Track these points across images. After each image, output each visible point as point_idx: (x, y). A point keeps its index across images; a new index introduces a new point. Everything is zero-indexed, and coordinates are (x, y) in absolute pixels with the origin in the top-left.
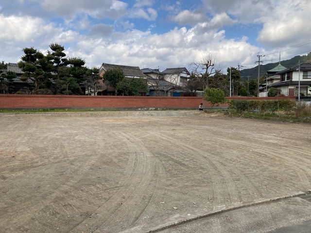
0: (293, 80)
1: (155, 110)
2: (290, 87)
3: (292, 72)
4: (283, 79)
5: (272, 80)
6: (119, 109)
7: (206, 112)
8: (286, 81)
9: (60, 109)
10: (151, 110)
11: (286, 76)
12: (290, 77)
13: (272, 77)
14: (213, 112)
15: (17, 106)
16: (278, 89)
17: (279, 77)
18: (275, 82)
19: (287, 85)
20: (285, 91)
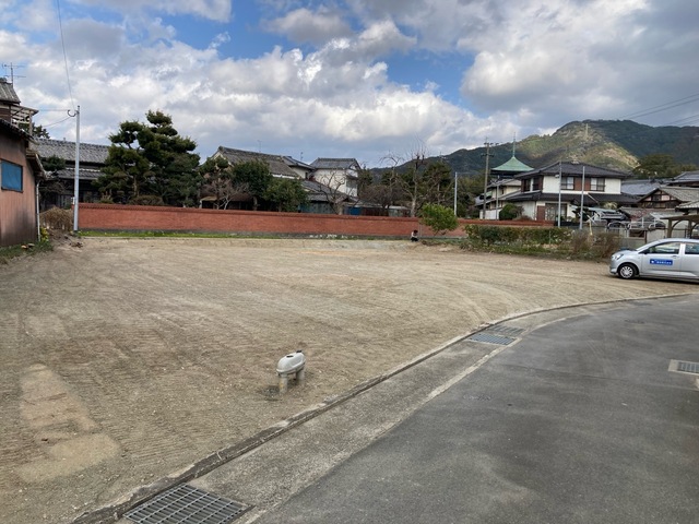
0: (544, 191)
1: (337, 238)
2: (539, 204)
3: (543, 177)
4: (526, 188)
5: (503, 188)
6: (277, 235)
7: (425, 243)
8: (531, 191)
9: (180, 232)
10: (331, 238)
11: (532, 183)
12: (538, 186)
13: (504, 182)
14: (439, 244)
15: (109, 225)
16: (518, 205)
17: (519, 183)
18: (508, 191)
19: (533, 199)
20: (530, 210)
